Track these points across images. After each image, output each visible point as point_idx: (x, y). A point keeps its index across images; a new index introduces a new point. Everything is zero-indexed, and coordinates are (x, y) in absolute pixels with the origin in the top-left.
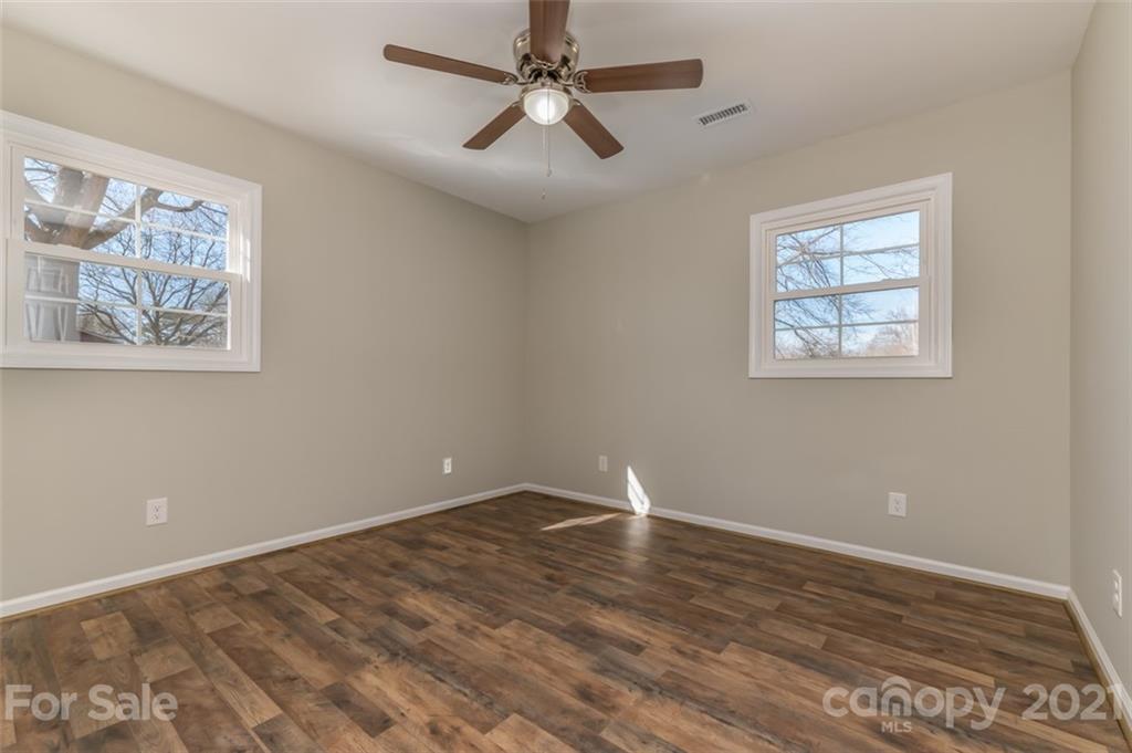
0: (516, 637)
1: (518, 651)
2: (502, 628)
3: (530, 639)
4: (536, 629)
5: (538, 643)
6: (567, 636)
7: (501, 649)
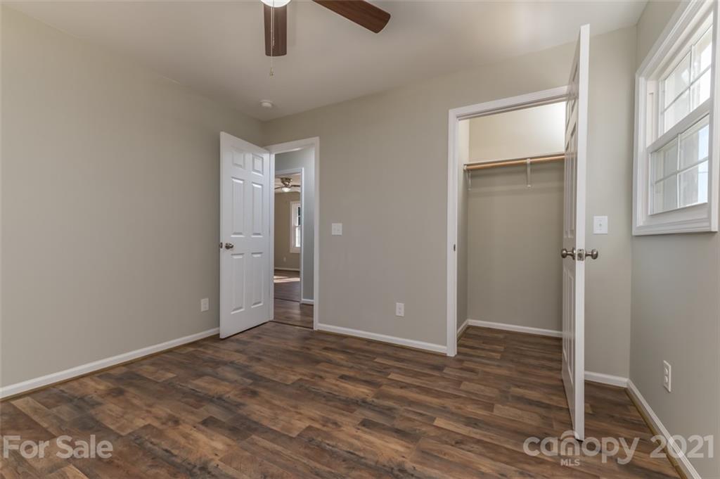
0: (294, 422)
1: (290, 411)
2: (304, 427)
3: (282, 420)
4: (278, 430)
5: (277, 418)
6: (254, 426)
7: (302, 411)
